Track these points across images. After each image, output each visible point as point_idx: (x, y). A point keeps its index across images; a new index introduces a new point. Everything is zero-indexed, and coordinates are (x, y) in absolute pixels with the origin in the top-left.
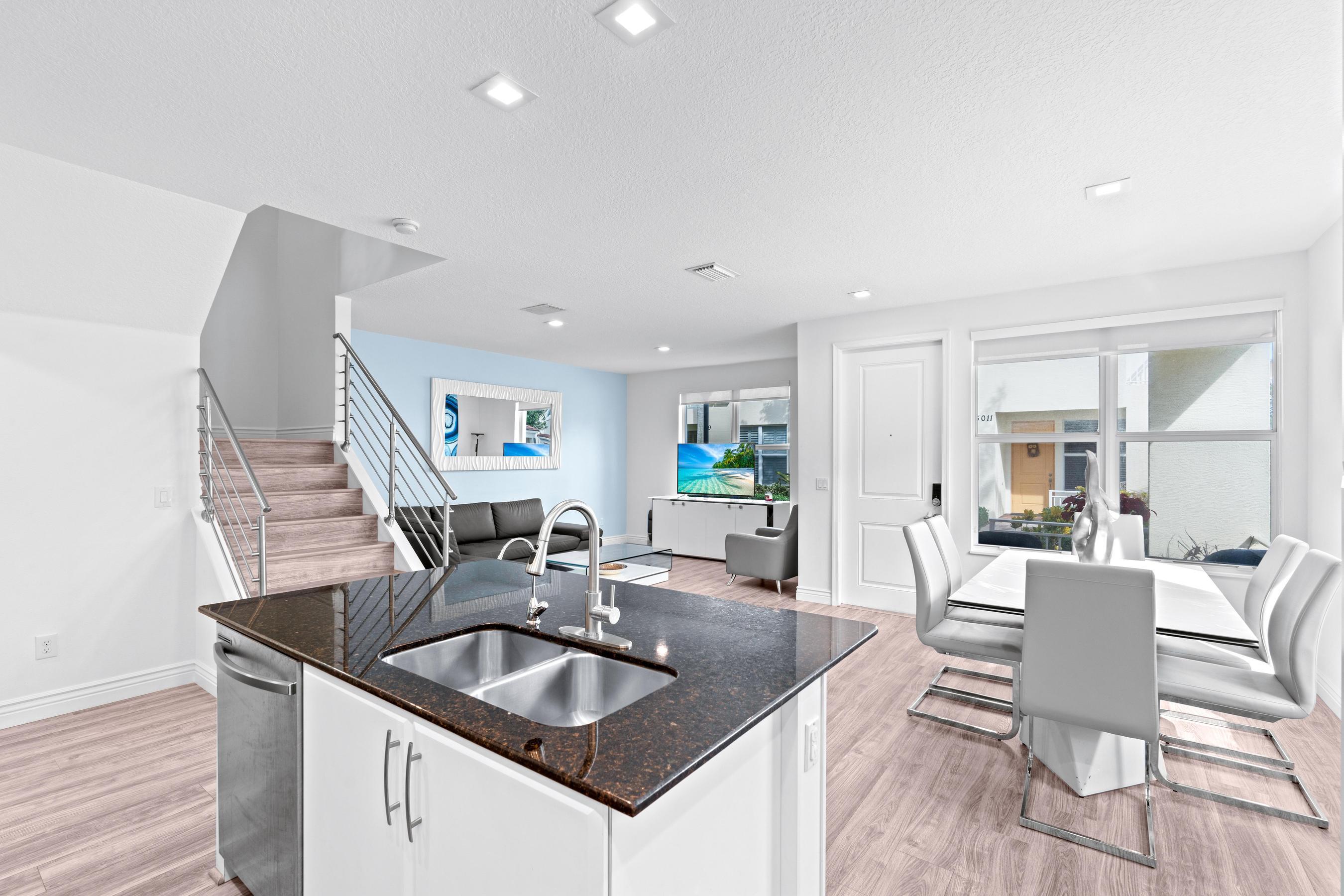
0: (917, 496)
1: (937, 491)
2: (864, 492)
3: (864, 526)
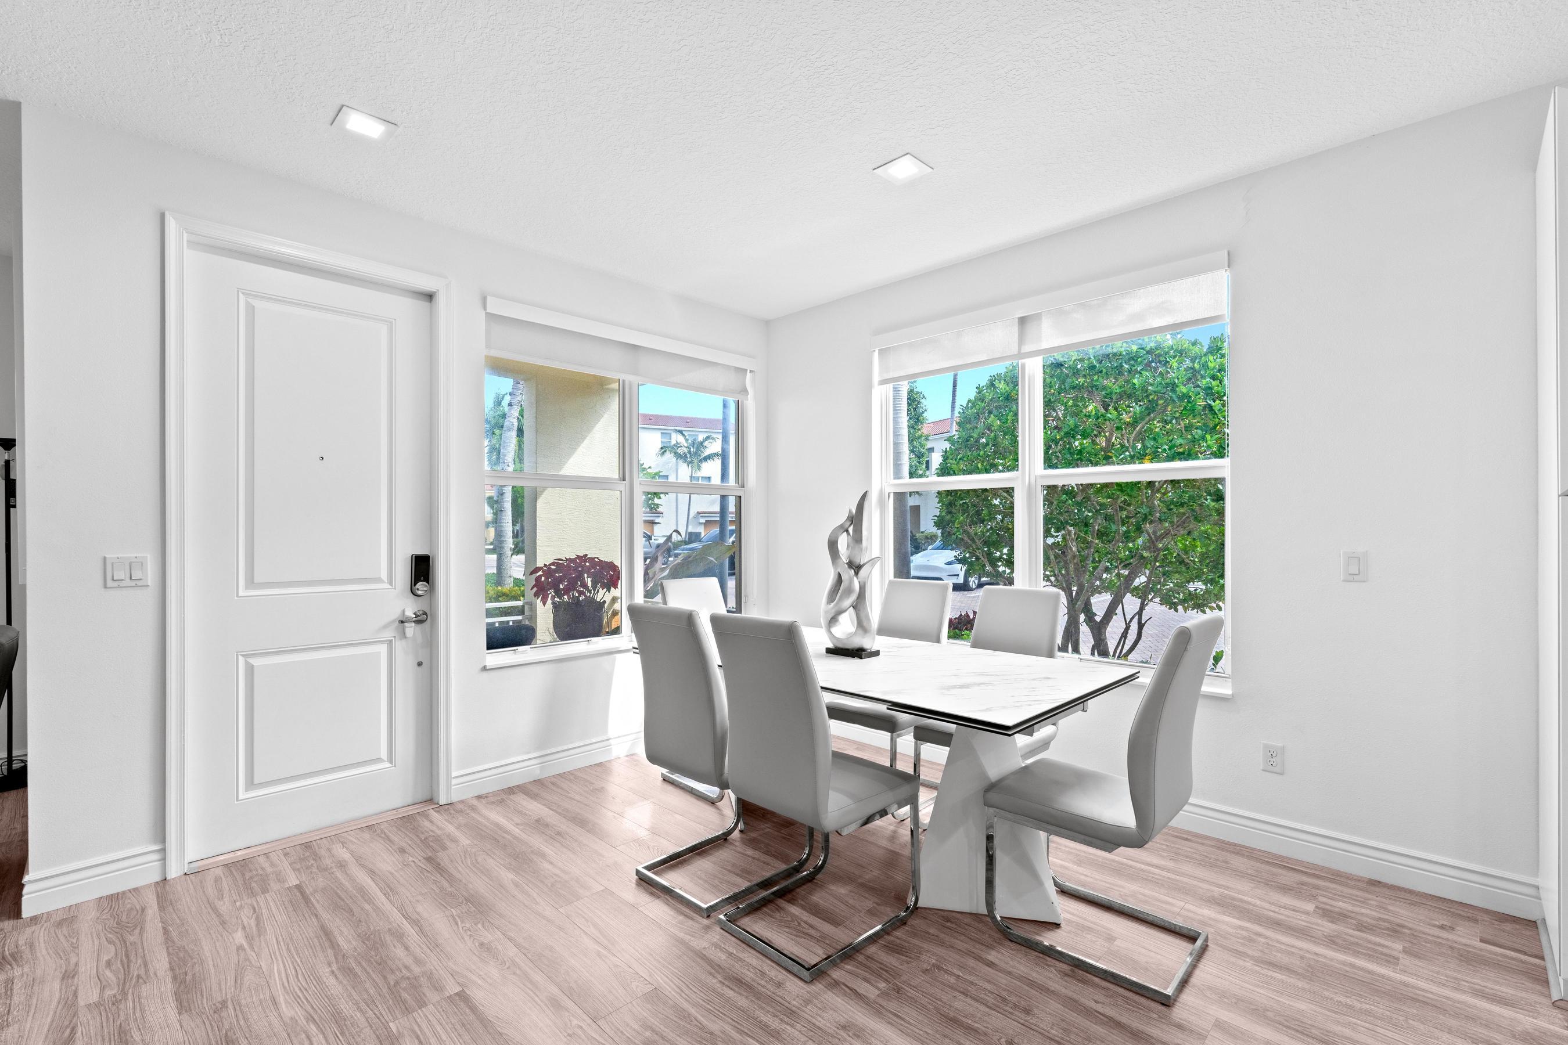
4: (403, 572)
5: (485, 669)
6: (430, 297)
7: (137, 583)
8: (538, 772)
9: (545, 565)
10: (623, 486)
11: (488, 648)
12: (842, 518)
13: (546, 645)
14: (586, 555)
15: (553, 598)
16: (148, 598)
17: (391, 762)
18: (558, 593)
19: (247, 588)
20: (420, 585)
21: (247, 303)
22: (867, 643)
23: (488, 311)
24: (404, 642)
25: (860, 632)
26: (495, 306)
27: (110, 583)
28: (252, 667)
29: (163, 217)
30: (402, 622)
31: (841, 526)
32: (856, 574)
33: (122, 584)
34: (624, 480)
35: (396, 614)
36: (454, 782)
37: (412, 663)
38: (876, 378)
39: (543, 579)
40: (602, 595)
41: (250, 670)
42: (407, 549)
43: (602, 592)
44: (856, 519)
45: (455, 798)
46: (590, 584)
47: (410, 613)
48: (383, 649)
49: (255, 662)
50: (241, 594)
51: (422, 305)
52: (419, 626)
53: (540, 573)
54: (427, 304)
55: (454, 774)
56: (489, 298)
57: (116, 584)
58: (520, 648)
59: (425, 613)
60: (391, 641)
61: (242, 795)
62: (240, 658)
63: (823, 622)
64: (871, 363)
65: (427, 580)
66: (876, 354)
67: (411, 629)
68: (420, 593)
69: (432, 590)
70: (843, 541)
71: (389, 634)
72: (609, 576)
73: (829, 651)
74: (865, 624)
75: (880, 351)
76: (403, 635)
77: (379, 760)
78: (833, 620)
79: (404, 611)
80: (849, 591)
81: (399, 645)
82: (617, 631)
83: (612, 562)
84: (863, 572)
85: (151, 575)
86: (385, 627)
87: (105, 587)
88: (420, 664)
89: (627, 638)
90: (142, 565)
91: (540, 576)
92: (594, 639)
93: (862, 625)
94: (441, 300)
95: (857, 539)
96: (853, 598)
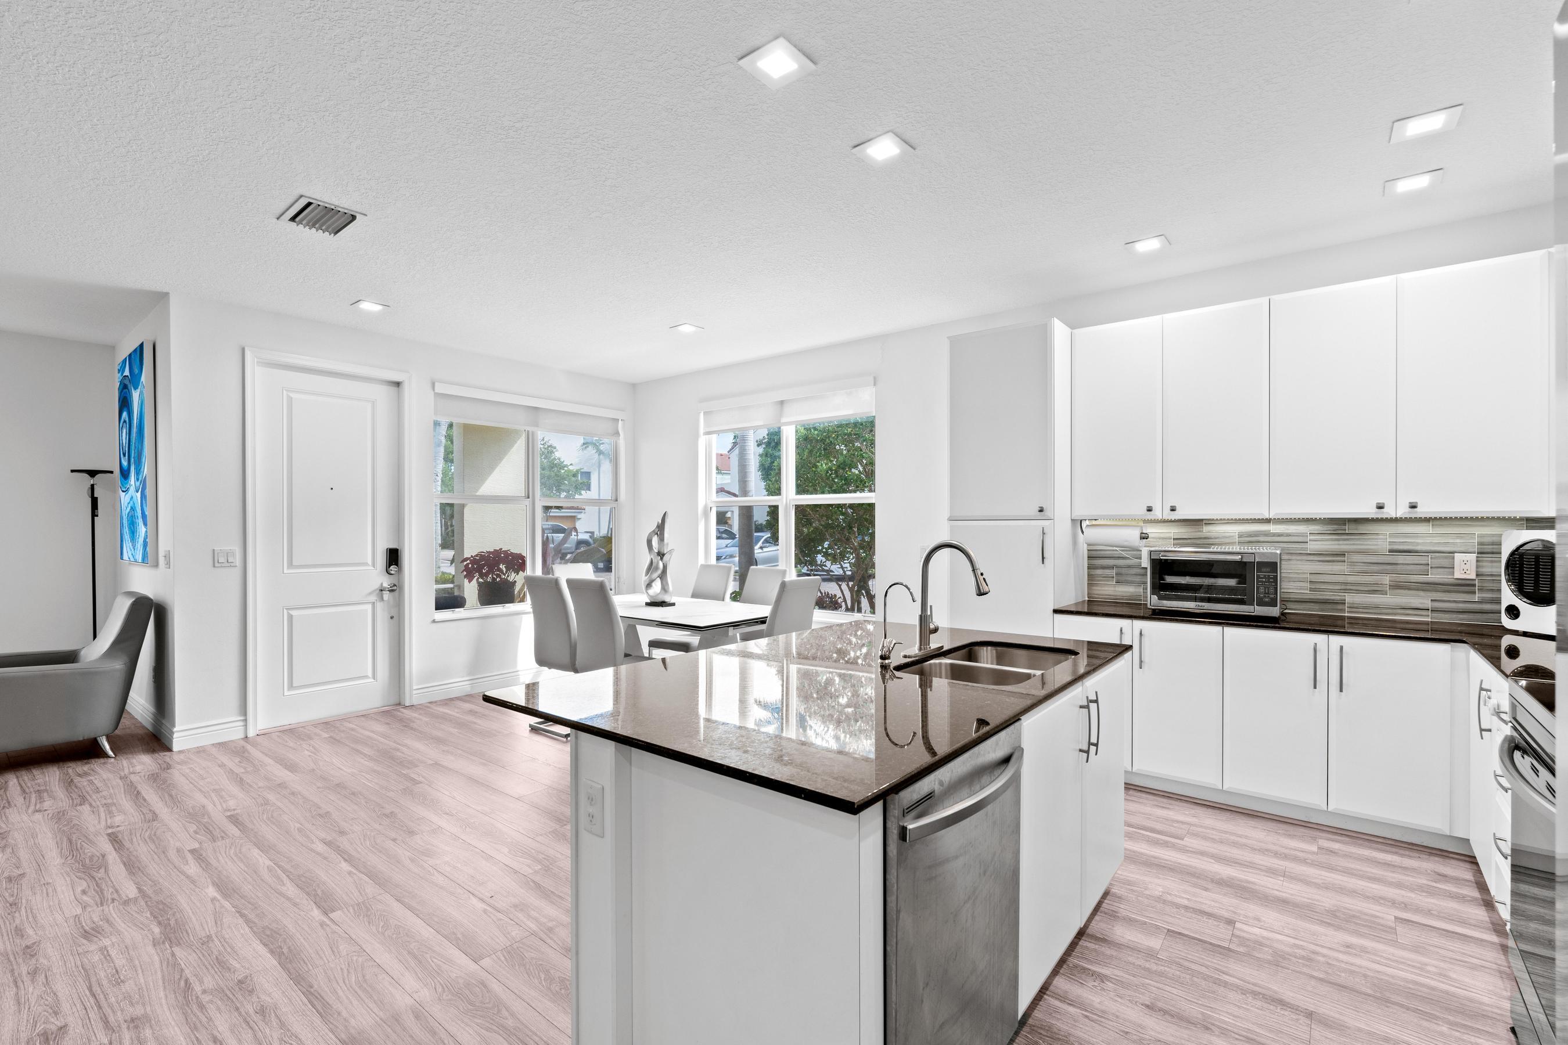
0: (366, 564)
1: (394, 557)
2: (291, 565)
3: (291, 612)
4: (381, 559)
5: (434, 621)
6: (398, 384)
7: (230, 564)
8: (469, 689)
9: (472, 556)
10: (528, 502)
11: (436, 609)
12: (653, 527)
13: (473, 608)
14: (501, 549)
15: (478, 579)
16: (237, 572)
17: (374, 679)
18: (481, 575)
19: (288, 568)
20: (392, 567)
21: (287, 395)
22: (667, 598)
23: (436, 391)
24: (382, 603)
25: (663, 592)
26: (440, 388)
27: (217, 565)
28: (292, 616)
29: (243, 350)
30: (382, 590)
31: (654, 531)
32: (662, 559)
33: (223, 565)
34: (528, 498)
35: (377, 586)
36: (415, 692)
37: (387, 616)
38: (702, 431)
39: (470, 566)
40: (512, 577)
41: (290, 617)
42: (384, 544)
43: (513, 575)
44: (661, 528)
45: (415, 702)
46: (504, 570)
47: (386, 585)
48: (369, 607)
49: (293, 613)
50: (285, 572)
51: (394, 389)
52: (392, 593)
53: (468, 562)
54: (396, 388)
55: (415, 688)
56: (437, 384)
57: (220, 565)
58: (457, 610)
59: (395, 585)
60: (374, 603)
61: (286, 693)
62: (285, 611)
63: (644, 587)
64: (698, 421)
65: (397, 564)
66: (702, 415)
67: (386, 595)
68: (392, 572)
69: (400, 570)
70: (655, 541)
71: (373, 598)
72: (518, 563)
73: (648, 604)
74: (666, 588)
75: (705, 413)
76: (382, 599)
77: (366, 677)
78: (649, 585)
79: (382, 584)
80: (657, 568)
81: (379, 606)
82: (522, 600)
83: (520, 554)
84: (665, 558)
85: (238, 560)
86: (370, 594)
87: (214, 566)
88: (392, 618)
89: (527, 606)
90: (234, 555)
91: (468, 564)
92: (507, 605)
93: (664, 589)
94: (406, 387)
95: (661, 539)
96: (659, 572)
